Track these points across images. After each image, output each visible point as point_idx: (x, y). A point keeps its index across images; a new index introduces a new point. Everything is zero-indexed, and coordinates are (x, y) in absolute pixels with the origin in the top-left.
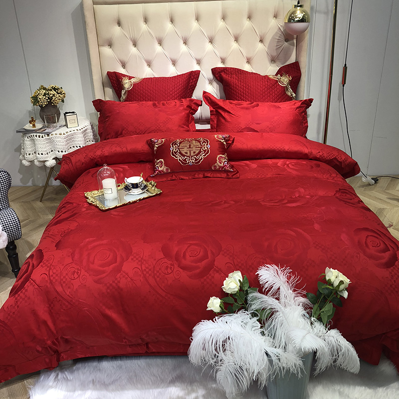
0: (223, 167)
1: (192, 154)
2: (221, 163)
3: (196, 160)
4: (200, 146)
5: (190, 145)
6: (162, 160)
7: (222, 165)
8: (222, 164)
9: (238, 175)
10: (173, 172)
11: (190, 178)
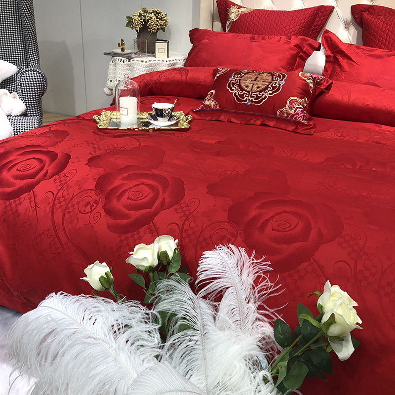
0: (293, 115)
1: (255, 89)
2: (291, 109)
3: (257, 97)
4: (270, 80)
5: (257, 78)
6: (213, 91)
7: (292, 112)
8: (294, 110)
9: (312, 131)
10: (222, 111)
11: (243, 122)
